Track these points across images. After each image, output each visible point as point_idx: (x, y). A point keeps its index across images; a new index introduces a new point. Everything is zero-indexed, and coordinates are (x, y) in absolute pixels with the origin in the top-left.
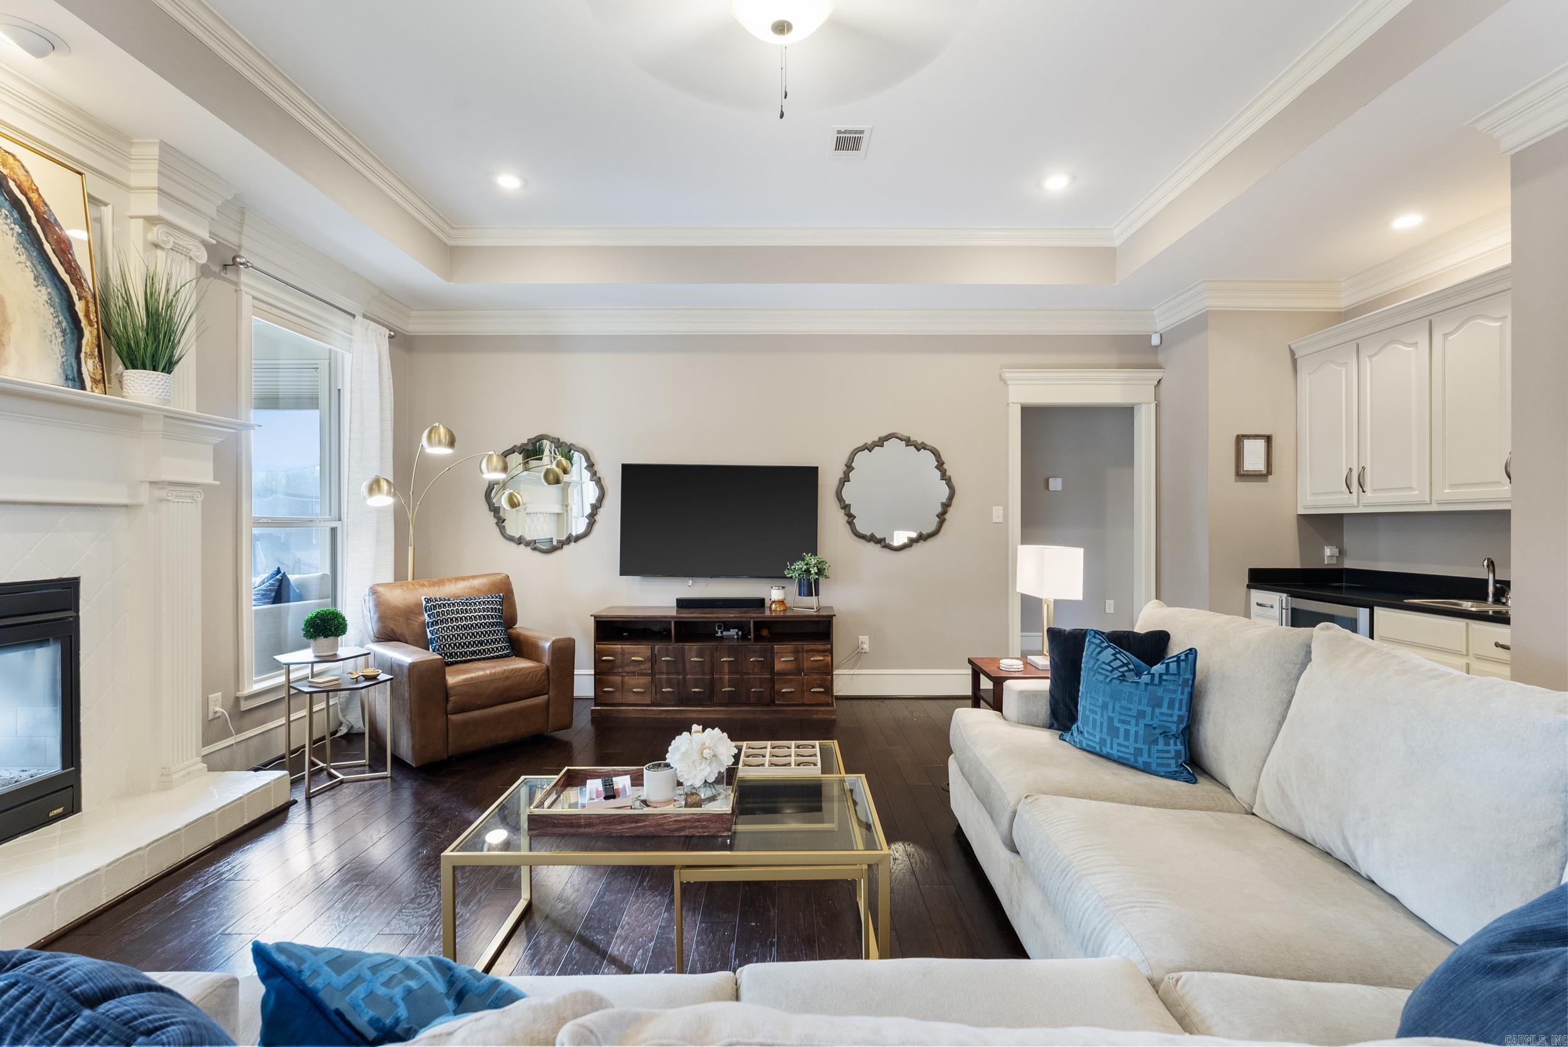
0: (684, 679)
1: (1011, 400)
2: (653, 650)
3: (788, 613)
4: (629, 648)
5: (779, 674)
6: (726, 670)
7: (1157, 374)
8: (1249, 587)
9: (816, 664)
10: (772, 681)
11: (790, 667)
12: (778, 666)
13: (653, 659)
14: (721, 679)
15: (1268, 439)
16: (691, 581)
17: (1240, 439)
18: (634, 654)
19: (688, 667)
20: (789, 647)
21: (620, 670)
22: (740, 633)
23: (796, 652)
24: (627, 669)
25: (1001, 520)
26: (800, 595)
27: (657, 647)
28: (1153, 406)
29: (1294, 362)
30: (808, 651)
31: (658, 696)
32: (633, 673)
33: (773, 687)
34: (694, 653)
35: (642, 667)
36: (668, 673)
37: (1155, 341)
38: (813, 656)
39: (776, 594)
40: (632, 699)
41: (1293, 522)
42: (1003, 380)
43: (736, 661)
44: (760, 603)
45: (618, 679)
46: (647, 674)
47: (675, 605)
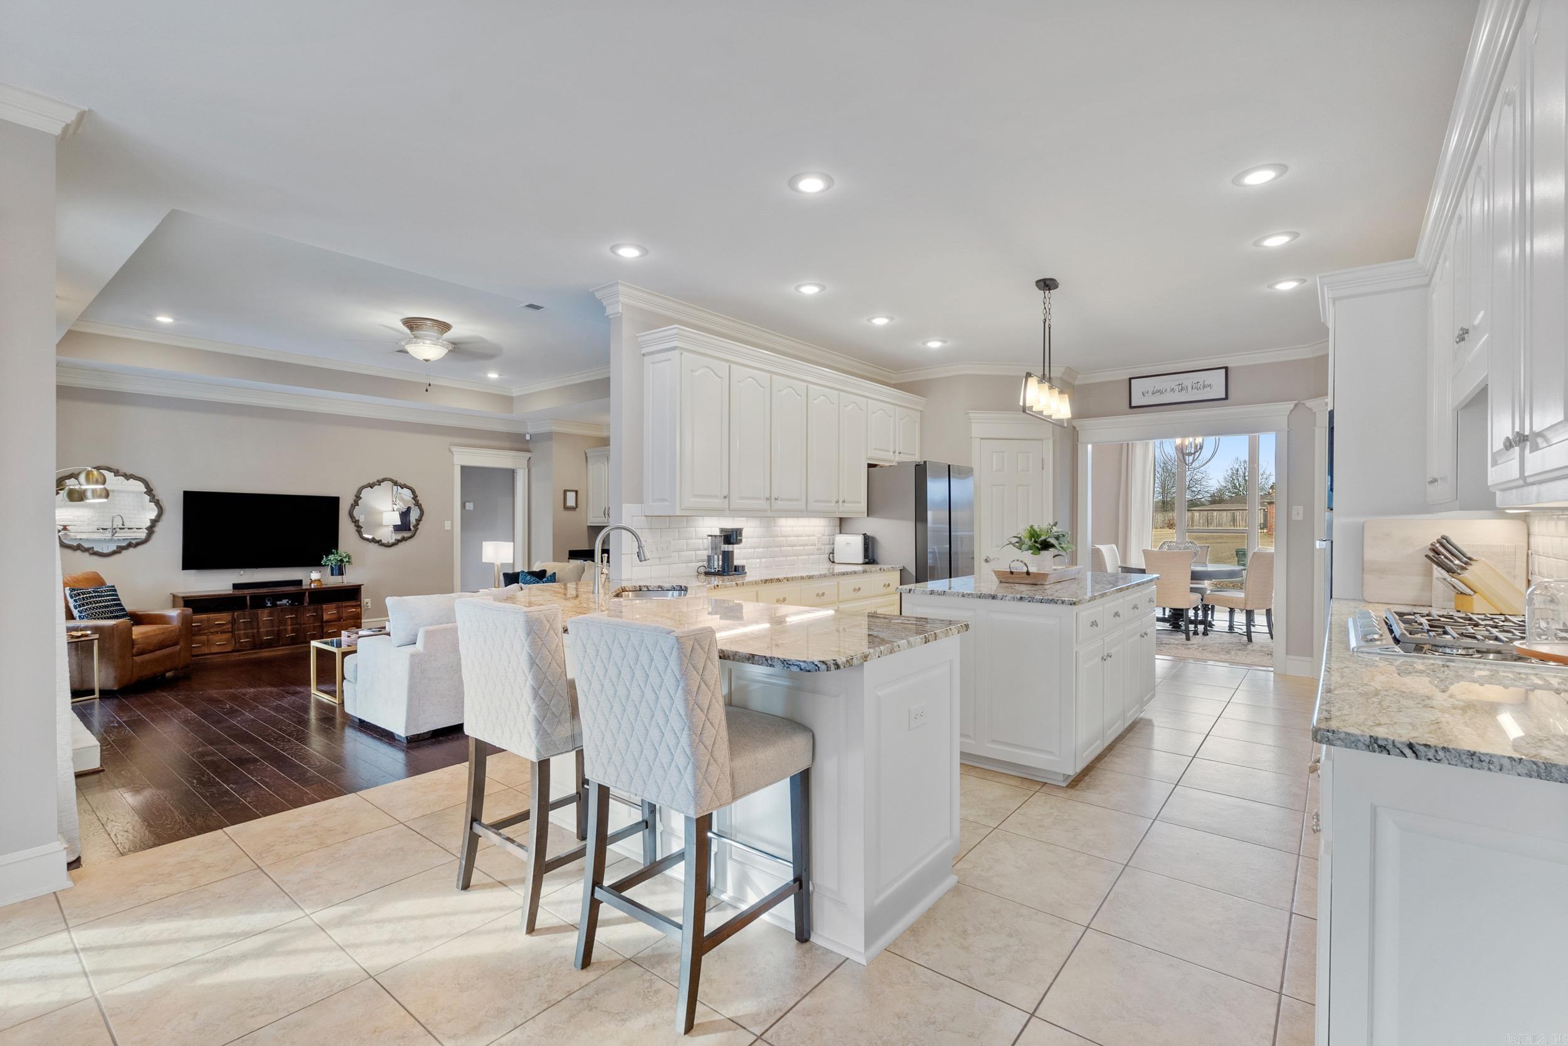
0: (258, 632)
1: (455, 462)
2: (233, 616)
3: (323, 586)
4: (214, 616)
5: (327, 622)
6: (289, 623)
7: (528, 455)
8: (569, 559)
9: (351, 614)
10: (322, 627)
11: (334, 617)
12: (325, 617)
13: (233, 622)
14: (286, 629)
15: (576, 492)
16: (242, 572)
17: (565, 492)
18: (217, 620)
19: (261, 624)
20: (334, 605)
21: (206, 631)
22: (290, 602)
23: (338, 608)
24: (212, 630)
25: (450, 528)
26: (332, 575)
27: (236, 614)
28: (527, 470)
29: (587, 458)
30: (345, 607)
31: (238, 645)
32: (217, 632)
33: (323, 630)
34: (265, 615)
35: (224, 627)
36: (245, 630)
37: (528, 437)
38: (349, 609)
39: (315, 575)
40: (215, 649)
41: (586, 529)
42: (450, 451)
43: (296, 617)
44: (299, 582)
45: (204, 638)
46: (228, 632)
47: (231, 588)
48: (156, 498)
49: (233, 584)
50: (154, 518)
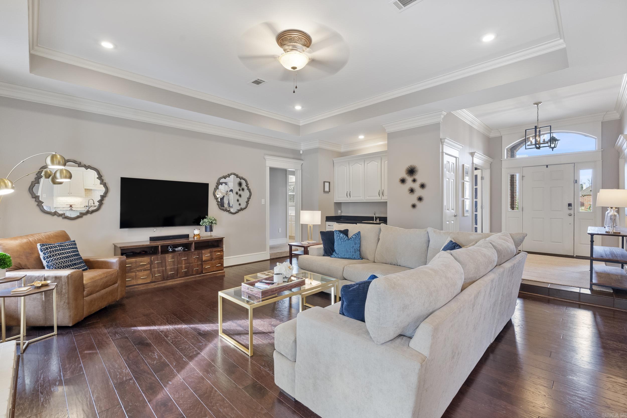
0: (166, 269)
1: (267, 165)
2: (151, 260)
3: (201, 239)
4: (139, 260)
5: (205, 261)
6: (184, 263)
7: (302, 162)
8: (326, 221)
9: (218, 256)
10: (202, 265)
11: (208, 258)
12: (204, 259)
13: (151, 263)
14: (181, 267)
15: (329, 183)
16: (155, 229)
17: (324, 182)
18: (141, 262)
19: (167, 264)
20: (208, 250)
21: (134, 270)
22: (183, 248)
23: (211, 252)
24: (138, 269)
25: (264, 204)
26: (206, 231)
27: (152, 257)
28: (301, 171)
29: (334, 163)
30: (215, 251)
31: (154, 278)
32: (141, 270)
33: (202, 267)
34: (170, 258)
35: (145, 267)
36: (158, 268)
37: (301, 152)
38: (217, 253)
39: (196, 232)
40: (140, 282)
41: (333, 204)
42: (264, 158)
43: (187, 259)
44: (187, 236)
45: (133, 274)
46: (148, 270)
47: (149, 240)
48: (104, 182)
49: (150, 237)
50: (102, 194)
